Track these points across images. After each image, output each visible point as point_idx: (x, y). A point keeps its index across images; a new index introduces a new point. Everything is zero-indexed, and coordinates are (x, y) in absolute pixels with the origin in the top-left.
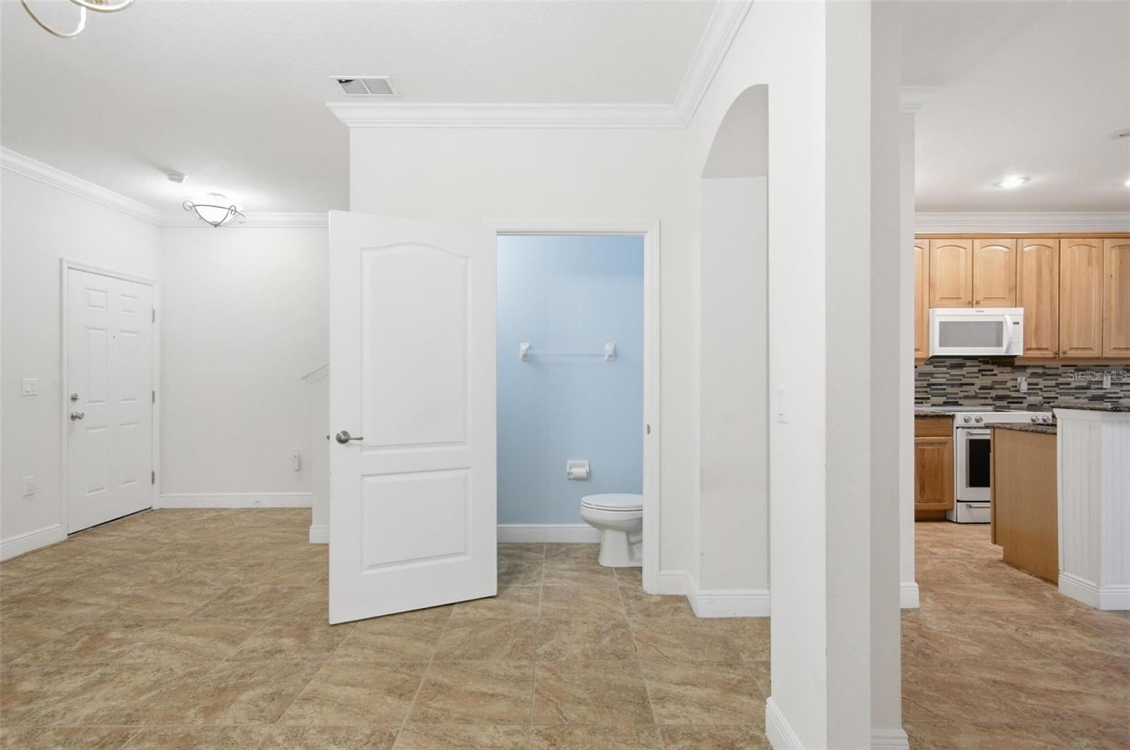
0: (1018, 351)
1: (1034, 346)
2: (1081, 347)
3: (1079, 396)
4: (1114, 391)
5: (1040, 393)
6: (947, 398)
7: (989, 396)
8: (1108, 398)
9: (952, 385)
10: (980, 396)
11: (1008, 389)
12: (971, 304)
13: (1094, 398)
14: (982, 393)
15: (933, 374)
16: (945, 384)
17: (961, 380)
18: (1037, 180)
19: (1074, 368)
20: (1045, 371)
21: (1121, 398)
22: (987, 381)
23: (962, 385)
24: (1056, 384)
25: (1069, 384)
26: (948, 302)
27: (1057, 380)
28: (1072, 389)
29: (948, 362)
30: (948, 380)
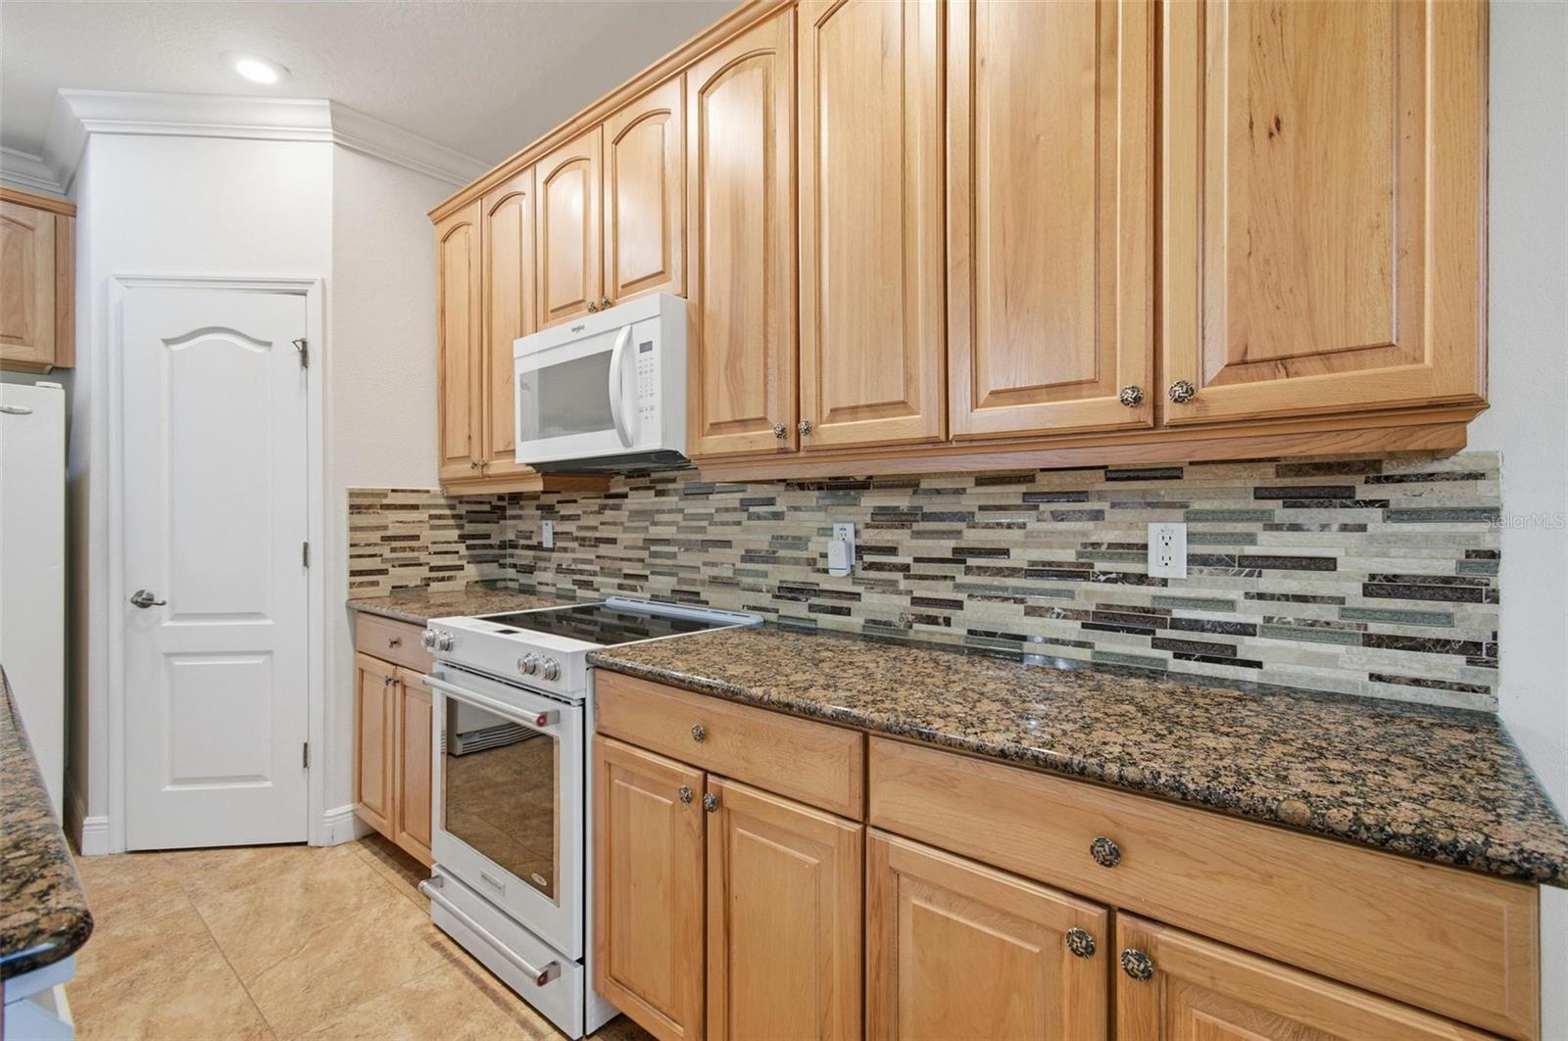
1: (726, 416)
2: (862, 403)
3: (1042, 601)
4: (1218, 594)
5: (903, 584)
8: (1176, 624)
9: (688, 545)
11: (813, 562)
12: (595, 311)
13: (1107, 619)
15: (659, 512)
19: (1023, 488)
21: (1247, 630)
24: (955, 550)
26: (563, 317)
27: (958, 533)
28: (1013, 572)
30: (680, 529)
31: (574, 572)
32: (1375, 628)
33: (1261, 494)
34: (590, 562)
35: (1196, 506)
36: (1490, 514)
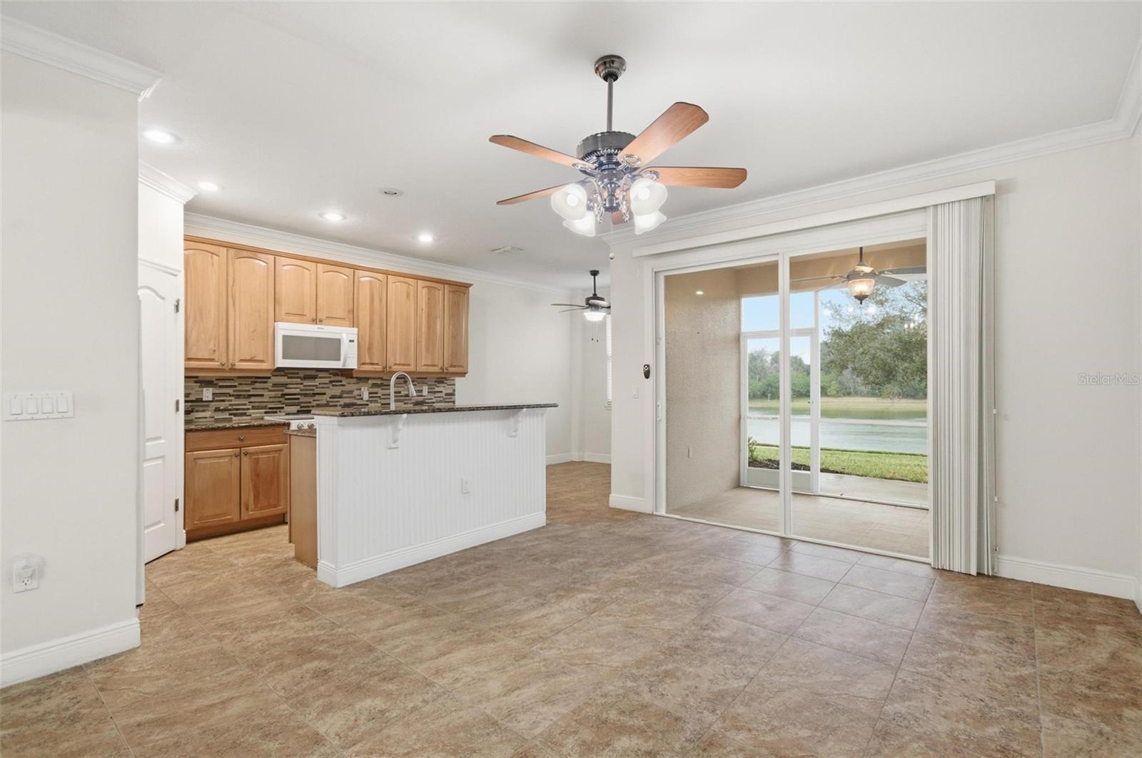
0: (352, 364)
1: (368, 361)
2: (402, 363)
4: (430, 397)
5: (378, 401)
6: (301, 407)
7: (338, 404)
8: (427, 403)
9: (305, 395)
10: (331, 404)
11: (354, 397)
12: (314, 321)
13: (416, 404)
14: (332, 402)
15: (287, 384)
16: (299, 394)
17: (313, 390)
18: (352, 220)
20: (382, 382)
21: (434, 403)
22: (337, 391)
23: (314, 394)
25: (400, 392)
26: (292, 318)
29: (301, 374)
30: (301, 390)
31: (230, 410)
32: (447, 400)
33: (436, 382)
34: (245, 405)
35: (429, 383)
36: (454, 385)
